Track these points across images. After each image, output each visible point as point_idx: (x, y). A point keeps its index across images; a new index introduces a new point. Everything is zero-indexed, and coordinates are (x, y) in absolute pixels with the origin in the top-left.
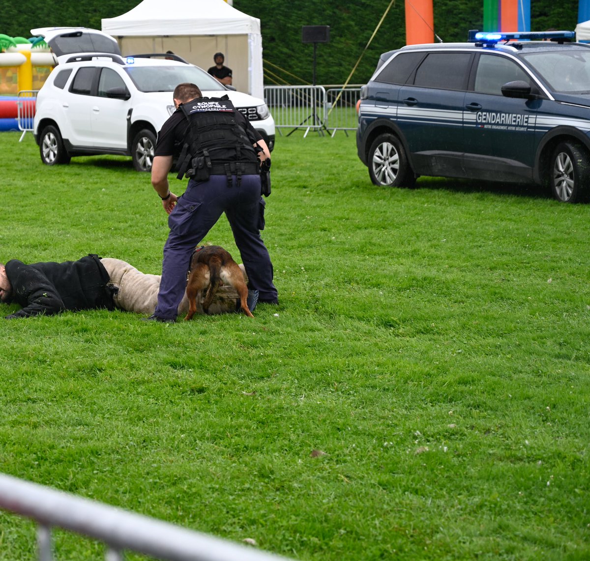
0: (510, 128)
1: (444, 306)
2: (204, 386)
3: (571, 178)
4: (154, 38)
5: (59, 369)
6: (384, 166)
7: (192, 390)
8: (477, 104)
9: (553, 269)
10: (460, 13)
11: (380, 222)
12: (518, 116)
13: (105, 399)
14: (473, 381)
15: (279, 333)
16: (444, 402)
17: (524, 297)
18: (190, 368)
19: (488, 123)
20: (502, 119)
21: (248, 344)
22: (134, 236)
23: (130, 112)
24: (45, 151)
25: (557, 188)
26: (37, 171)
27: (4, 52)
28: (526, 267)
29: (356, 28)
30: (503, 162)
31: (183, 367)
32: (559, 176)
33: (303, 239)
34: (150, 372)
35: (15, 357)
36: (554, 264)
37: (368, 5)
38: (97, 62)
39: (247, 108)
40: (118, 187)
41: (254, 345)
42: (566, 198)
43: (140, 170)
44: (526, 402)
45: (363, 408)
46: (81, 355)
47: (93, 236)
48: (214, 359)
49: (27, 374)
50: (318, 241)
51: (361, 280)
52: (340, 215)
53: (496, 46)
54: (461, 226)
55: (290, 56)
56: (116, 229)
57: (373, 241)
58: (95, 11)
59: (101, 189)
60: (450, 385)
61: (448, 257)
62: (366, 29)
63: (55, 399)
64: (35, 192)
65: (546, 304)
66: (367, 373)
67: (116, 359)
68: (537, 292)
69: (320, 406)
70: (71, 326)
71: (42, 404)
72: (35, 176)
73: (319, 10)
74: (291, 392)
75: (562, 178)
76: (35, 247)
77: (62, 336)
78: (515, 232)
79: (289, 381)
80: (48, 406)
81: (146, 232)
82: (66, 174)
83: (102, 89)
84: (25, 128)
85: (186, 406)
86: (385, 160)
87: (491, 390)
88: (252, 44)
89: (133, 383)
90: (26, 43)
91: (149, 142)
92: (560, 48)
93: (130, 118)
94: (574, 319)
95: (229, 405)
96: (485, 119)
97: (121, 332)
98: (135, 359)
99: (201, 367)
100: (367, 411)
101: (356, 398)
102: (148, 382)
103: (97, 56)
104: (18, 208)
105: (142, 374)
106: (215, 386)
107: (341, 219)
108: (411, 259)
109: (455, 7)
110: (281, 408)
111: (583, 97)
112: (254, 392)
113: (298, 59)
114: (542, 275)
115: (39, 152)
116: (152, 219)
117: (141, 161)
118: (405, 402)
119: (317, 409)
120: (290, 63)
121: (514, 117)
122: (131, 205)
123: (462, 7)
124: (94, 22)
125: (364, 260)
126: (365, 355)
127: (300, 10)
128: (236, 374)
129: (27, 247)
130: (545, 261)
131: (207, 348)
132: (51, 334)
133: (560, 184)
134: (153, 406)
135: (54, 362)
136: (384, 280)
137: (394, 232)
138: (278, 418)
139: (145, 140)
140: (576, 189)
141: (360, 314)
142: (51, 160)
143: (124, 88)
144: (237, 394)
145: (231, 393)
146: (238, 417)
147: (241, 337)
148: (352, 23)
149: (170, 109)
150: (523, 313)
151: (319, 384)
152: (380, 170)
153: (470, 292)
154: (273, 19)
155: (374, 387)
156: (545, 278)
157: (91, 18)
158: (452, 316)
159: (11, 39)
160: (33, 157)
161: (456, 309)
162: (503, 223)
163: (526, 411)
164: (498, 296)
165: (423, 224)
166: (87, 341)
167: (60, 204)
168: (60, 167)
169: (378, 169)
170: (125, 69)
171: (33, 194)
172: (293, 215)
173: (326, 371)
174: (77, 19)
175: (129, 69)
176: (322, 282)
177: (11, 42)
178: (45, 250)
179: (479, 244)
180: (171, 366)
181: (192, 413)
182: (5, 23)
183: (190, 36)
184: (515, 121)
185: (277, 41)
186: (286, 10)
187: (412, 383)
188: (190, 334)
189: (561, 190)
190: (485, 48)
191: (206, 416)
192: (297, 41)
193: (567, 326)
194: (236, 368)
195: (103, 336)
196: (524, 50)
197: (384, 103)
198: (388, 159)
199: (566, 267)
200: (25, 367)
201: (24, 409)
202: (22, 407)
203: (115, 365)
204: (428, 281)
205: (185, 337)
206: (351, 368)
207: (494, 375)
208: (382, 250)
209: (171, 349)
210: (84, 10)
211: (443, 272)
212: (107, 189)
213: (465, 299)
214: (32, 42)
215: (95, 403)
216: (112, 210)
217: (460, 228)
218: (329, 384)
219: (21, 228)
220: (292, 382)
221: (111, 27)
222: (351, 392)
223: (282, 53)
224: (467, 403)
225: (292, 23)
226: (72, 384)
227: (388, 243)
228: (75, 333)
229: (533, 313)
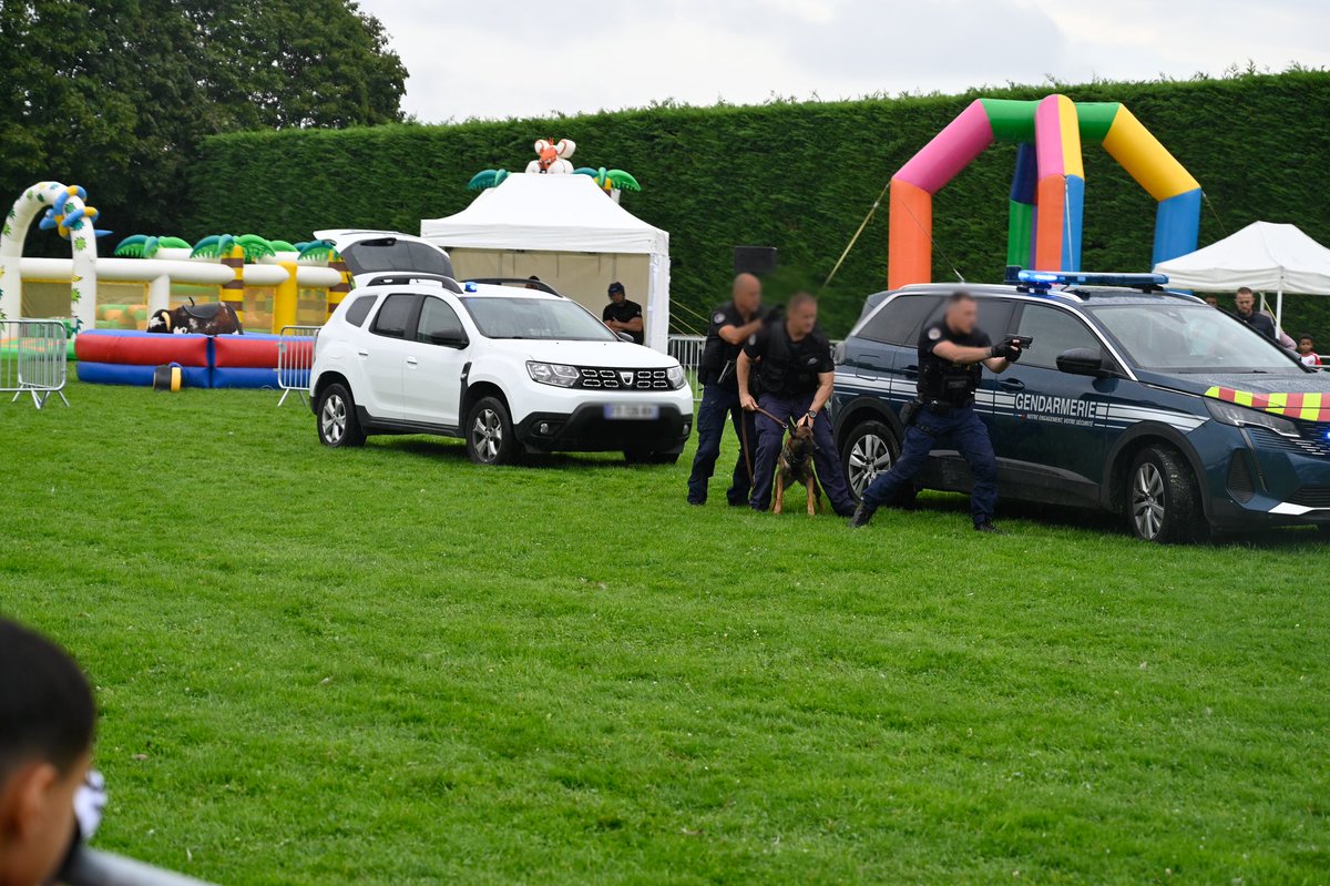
0: (1066, 421)
1: (983, 701)
2: (619, 817)
3: (1160, 503)
4: (501, 252)
5: (382, 782)
6: (866, 472)
7: (600, 824)
8: (1016, 381)
9: (1146, 647)
10: (972, 238)
11: (867, 561)
12: (1080, 402)
13: (461, 834)
14: (1046, 823)
15: (729, 736)
16: (1003, 855)
17: (1107, 690)
18: (593, 787)
19: (1033, 412)
20: (1055, 405)
21: (682, 750)
22: (479, 568)
23: (467, 368)
24: (326, 423)
25: (1137, 518)
26: (313, 456)
27: (254, 263)
28: (1104, 643)
29: (810, 252)
30: (1054, 473)
31: (580, 786)
32: (1141, 500)
33: (751, 583)
34: (529, 791)
35: (308, 758)
36: (1147, 639)
37: (829, 218)
38: (418, 287)
39: (652, 370)
40: (447, 487)
41: (690, 753)
42: (1152, 535)
43: (478, 461)
44: (1131, 860)
45: (876, 861)
46: (415, 760)
47: (414, 565)
48: (630, 774)
49: (331, 788)
50: (774, 588)
51: (848, 654)
52: (805, 548)
53: (1049, 292)
54: (995, 573)
55: (704, 291)
56: (449, 556)
57: (861, 591)
58: (401, 205)
59: (419, 489)
60: (1011, 829)
61: (981, 622)
62: (824, 255)
63: (379, 831)
64: (313, 490)
65: (1142, 703)
66: (877, 806)
67: (472, 767)
68: (1125, 684)
69: (808, 857)
70: (394, 711)
71: (359, 839)
72: (310, 463)
73: (752, 221)
74: (758, 832)
75: (1146, 503)
76: (323, 579)
77: (381, 728)
78: (1081, 585)
79: (755, 814)
80: (369, 842)
81: (499, 562)
82: (359, 461)
83: (423, 329)
84: (288, 385)
85: (593, 852)
86: (868, 462)
87: (1076, 840)
88: (656, 270)
89: (503, 809)
90: (290, 250)
91: (494, 417)
92: (1147, 300)
93: (466, 377)
94: (1189, 729)
95: (663, 850)
96: (1028, 405)
97: (477, 724)
98: (504, 769)
99: (610, 786)
100: (883, 867)
101: (864, 846)
102: (528, 807)
103: (416, 278)
104: (289, 515)
105: (515, 795)
106: (638, 819)
107: (805, 553)
108: (923, 623)
109: (963, 228)
110: (746, 858)
111: (1183, 377)
112: (701, 831)
113: (715, 295)
114: (1130, 656)
115: (315, 426)
116: (507, 542)
117: (480, 447)
118: (941, 854)
119: (805, 860)
120: (703, 302)
121: (1075, 404)
122: (471, 517)
123: (973, 228)
124: (399, 224)
125: (850, 621)
126: (869, 775)
127: (723, 220)
128: (667, 799)
129: (309, 579)
130: (1132, 633)
131: (617, 755)
132: (362, 723)
133: (1142, 512)
134: (539, 847)
135: (372, 770)
136: (885, 656)
137: (891, 578)
138: (742, 875)
139: (488, 415)
140: (1167, 520)
141: (855, 708)
142: (335, 439)
143: (460, 330)
144: (674, 833)
145: (663, 830)
146: (680, 871)
147: (670, 739)
148: (803, 244)
149: (531, 366)
150: (1108, 716)
151: (802, 821)
152: (860, 478)
153: (1023, 679)
154: (679, 232)
155: (890, 828)
156: (1135, 660)
157: (394, 216)
158: (997, 717)
159: (267, 242)
160: (303, 432)
161: (1003, 705)
162: (1060, 572)
163: (1134, 876)
164: (1067, 688)
165: (936, 568)
166: (422, 737)
167: (356, 511)
168: (349, 450)
169: (857, 476)
170: (460, 299)
171: (310, 493)
172: (729, 545)
173: (812, 800)
174: (373, 216)
175: (468, 301)
176: (788, 654)
177: (266, 248)
178: (338, 585)
179: (1027, 603)
180: (563, 782)
181: (606, 860)
182: (257, 217)
183: (558, 253)
184: (1075, 411)
185: (685, 266)
186: (701, 219)
187: (950, 824)
188: (588, 731)
189: (1144, 521)
190: (1032, 295)
191: (628, 867)
192: (716, 268)
193: (1180, 740)
194: (667, 790)
195: (446, 730)
196: (1093, 300)
197: (870, 371)
198: (873, 461)
199: (1167, 644)
200: (326, 775)
201: (331, 846)
202: (327, 843)
203: (472, 777)
204: (954, 659)
205: (581, 736)
206: (850, 796)
207: (1076, 815)
208: (878, 607)
209: (559, 754)
210: (384, 204)
211: (976, 646)
212: (428, 489)
213: (1015, 691)
214: (299, 249)
215: (445, 841)
216: (441, 525)
217: (993, 576)
218: (817, 821)
219: (297, 548)
220: (760, 817)
221: (436, 233)
222: (855, 835)
223: (692, 285)
224: (1040, 859)
225: (710, 240)
226: (404, 809)
227: (885, 596)
228: (403, 724)
229: (1124, 718)
